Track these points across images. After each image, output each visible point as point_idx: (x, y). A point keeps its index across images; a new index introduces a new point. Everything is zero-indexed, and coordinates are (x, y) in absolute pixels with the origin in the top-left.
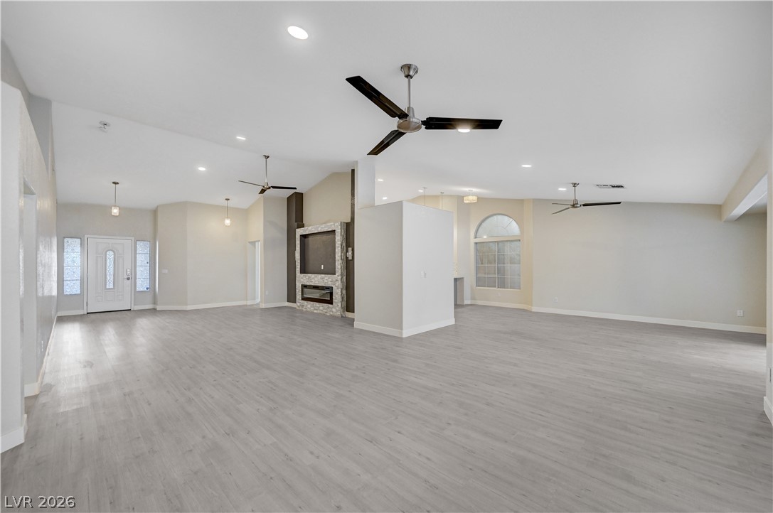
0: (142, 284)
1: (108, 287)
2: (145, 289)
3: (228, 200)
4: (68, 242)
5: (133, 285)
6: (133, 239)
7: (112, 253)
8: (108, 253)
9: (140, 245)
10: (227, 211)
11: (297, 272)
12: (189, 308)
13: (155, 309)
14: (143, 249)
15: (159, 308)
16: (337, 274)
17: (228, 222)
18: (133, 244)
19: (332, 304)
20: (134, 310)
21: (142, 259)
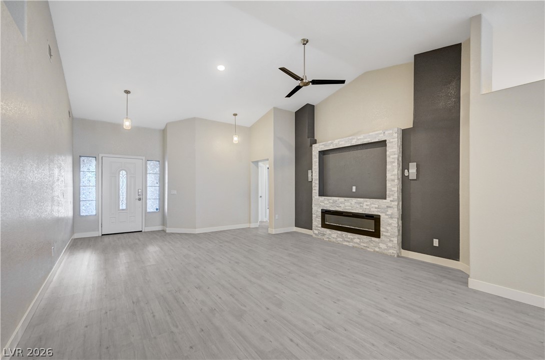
0: (152, 205)
1: (121, 208)
2: (155, 210)
3: (235, 115)
4: (84, 161)
5: (144, 206)
6: (144, 158)
7: (124, 172)
8: (121, 172)
9: (150, 165)
10: (236, 128)
11: (313, 195)
12: (198, 231)
13: (164, 231)
14: (153, 168)
15: (168, 230)
16: (388, 199)
17: (236, 139)
18: (144, 164)
19: (379, 237)
20: (144, 232)
21: (152, 179)
